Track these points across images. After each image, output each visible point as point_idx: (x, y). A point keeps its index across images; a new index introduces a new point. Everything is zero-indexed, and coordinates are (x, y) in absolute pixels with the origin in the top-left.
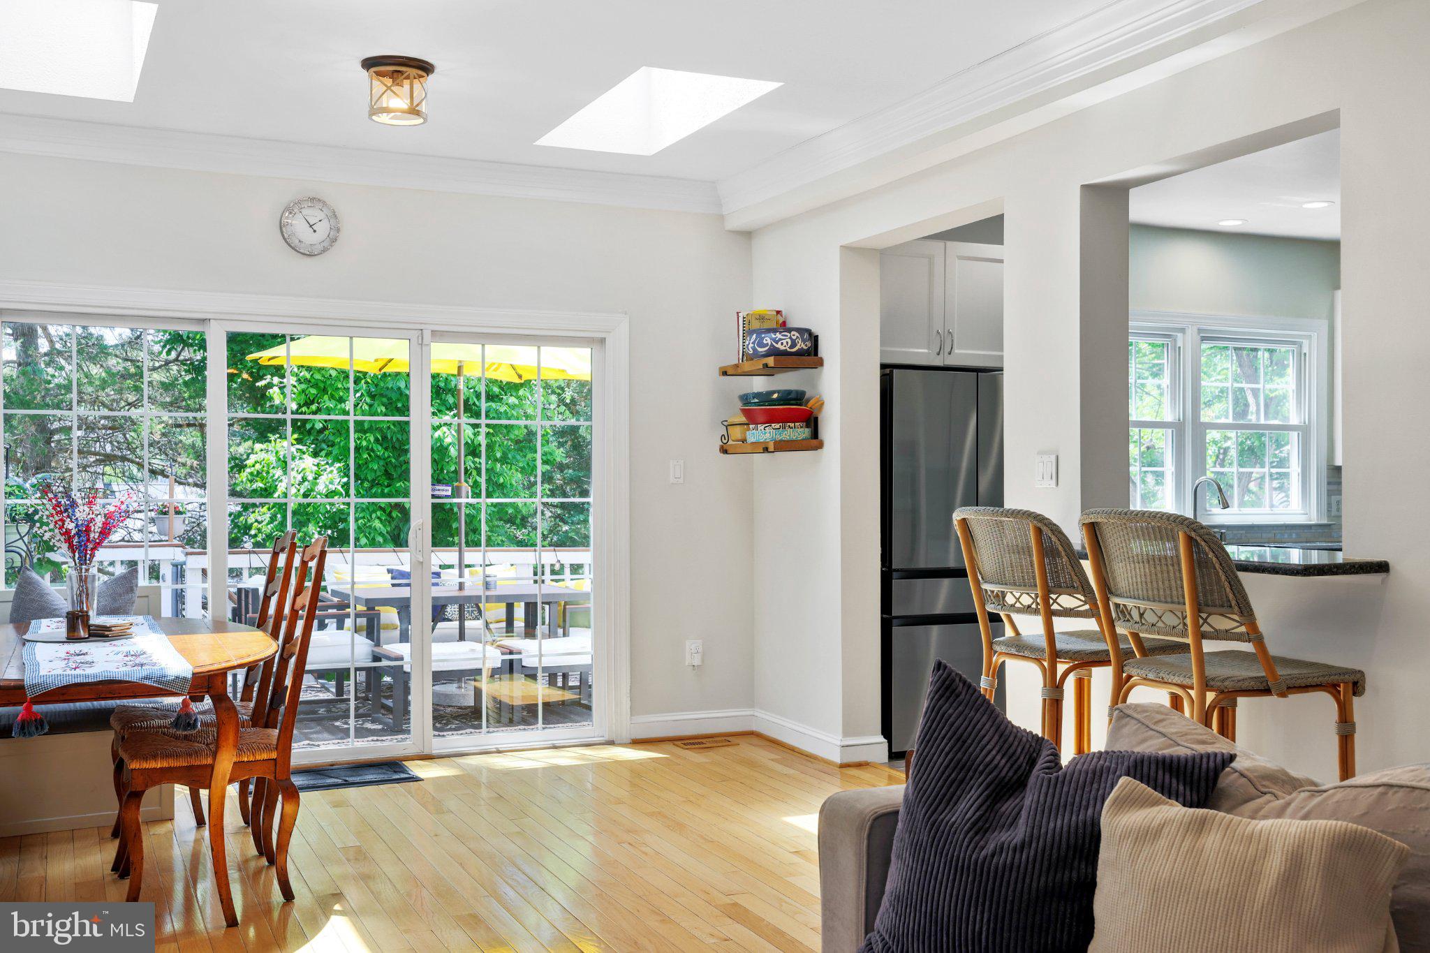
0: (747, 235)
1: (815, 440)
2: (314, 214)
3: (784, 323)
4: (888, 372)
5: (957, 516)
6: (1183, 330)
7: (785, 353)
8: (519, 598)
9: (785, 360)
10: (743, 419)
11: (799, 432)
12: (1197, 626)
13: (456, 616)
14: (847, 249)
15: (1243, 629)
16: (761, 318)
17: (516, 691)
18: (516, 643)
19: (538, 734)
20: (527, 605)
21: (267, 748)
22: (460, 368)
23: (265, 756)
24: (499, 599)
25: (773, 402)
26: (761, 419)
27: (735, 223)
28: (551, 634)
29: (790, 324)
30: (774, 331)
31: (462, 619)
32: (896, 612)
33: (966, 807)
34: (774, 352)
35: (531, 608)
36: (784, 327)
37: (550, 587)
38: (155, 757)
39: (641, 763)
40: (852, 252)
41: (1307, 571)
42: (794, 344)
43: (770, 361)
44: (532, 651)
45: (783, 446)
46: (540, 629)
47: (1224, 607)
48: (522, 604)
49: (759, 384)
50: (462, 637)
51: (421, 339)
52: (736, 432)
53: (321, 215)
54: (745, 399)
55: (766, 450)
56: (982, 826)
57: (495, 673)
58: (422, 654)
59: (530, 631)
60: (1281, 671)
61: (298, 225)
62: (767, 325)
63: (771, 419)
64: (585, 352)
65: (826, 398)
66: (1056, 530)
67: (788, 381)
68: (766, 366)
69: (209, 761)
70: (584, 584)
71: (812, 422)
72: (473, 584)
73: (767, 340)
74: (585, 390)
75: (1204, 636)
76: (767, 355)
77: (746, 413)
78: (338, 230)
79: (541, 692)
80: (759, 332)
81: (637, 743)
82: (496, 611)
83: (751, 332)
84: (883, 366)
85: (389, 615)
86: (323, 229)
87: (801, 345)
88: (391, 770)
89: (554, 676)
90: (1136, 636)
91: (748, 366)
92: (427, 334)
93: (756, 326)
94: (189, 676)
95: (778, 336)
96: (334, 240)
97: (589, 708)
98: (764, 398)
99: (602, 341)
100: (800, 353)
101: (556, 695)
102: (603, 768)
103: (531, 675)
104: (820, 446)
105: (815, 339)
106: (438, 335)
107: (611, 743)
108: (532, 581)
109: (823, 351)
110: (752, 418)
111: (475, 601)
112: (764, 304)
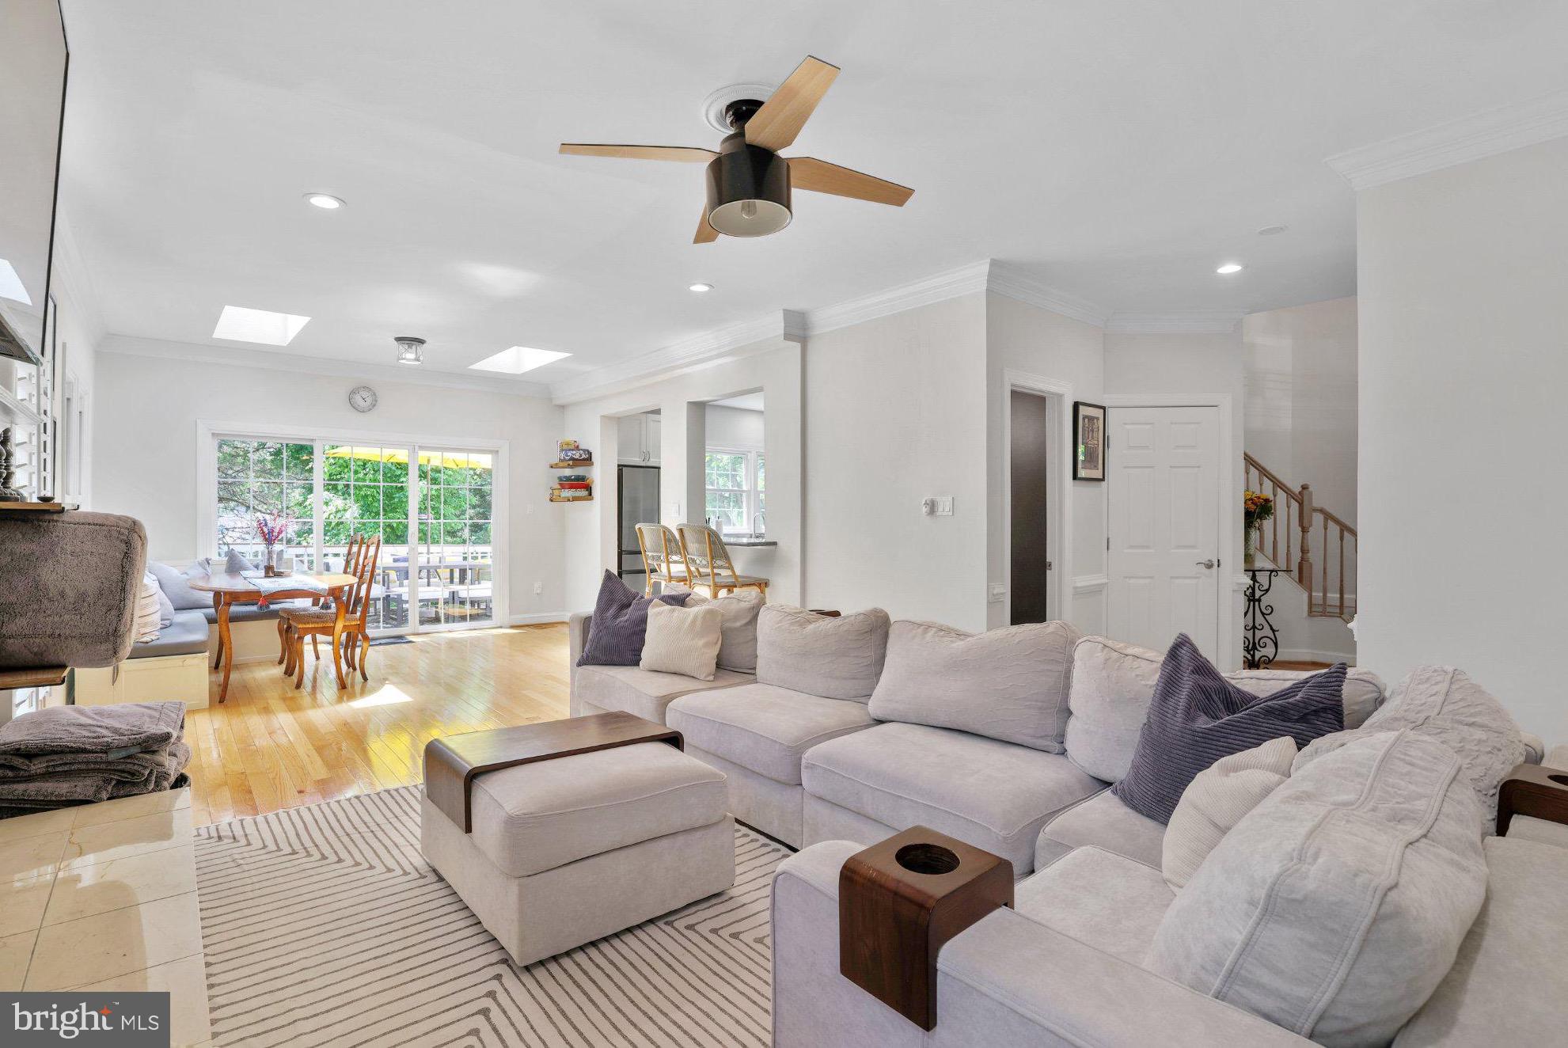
0: (562, 407)
1: (590, 495)
2: (365, 394)
3: (578, 446)
4: (621, 468)
5: (637, 527)
6: (750, 452)
7: (577, 460)
8: (456, 567)
9: (576, 462)
10: (559, 487)
11: (583, 493)
12: (712, 565)
13: (426, 576)
14: (603, 417)
15: (727, 565)
16: (568, 444)
17: (456, 610)
18: (456, 587)
19: (468, 624)
20: (460, 570)
21: (355, 620)
22: (429, 461)
23: (353, 623)
24: (446, 567)
25: (572, 480)
26: (567, 487)
27: (559, 402)
28: (472, 583)
29: (581, 447)
30: (573, 450)
31: (428, 578)
32: (624, 568)
33: (612, 611)
34: (572, 459)
35: (463, 572)
36: (577, 448)
37: (470, 561)
38: (308, 623)
39: (515, 634)
40: (606, 419)
41: (749, 545)
42: (581, 456)
43: (571, 463)
44: (464, 591)
45: (575, 499)
46: (468, 581)
47: (720, 558)
48: (458, 570)
49: (568, 472)
50: (429, 585)
51: (414, 450)
52: (556, 493)
53: (368, 394)
54: (560, 479)
55: (569, 500)
56: (616, 617)
57: (446, 602)
58: (413, 591)
59: (462, 581)
60: (740, 580)
61: (358, 399)
62: (570, 447)
63: (571, 487)
64: (489, 457)
65: (594, 477)
66: (670, 531)
67: (579, 471)
68: (569, 465)
69: (332, 625)
70: (488, 561)
71: (589, 489)
72: (435, 561)
73: (569, 454)
74: (489, 472)
75: (714, 567)
76: (569, 460)
77: (561, 484)
78: (376, 401)
79: (468, 610)
80: (566, 450)
81: (512, 627)
82: (445, 573)
83: (563, 450)
84: (619, 466)
85: (393, 575)
86: (369, 400)
87: (584, 456)
88: (399, 639)
89: (474, 603)
90: (697, 569)
91: (561, 464)
92: (416, 448)
93: (566, 447)
94: (327, 588)
95: (574, 452)
96: (374, 405)
97: (490, 616)
98: (568, 478)
99: (498, 451)
100: (584, 460)
101: (475, 611)
102: (498, 636)
103: (462, 603)
104: (592, 499)
105: (590, 454)
106: (422, 448)
107: (501, 627)
108: (462, 558)
109: (593, 459)
110: (563, 487)
111: (436, 568)
112: (570, 437)
